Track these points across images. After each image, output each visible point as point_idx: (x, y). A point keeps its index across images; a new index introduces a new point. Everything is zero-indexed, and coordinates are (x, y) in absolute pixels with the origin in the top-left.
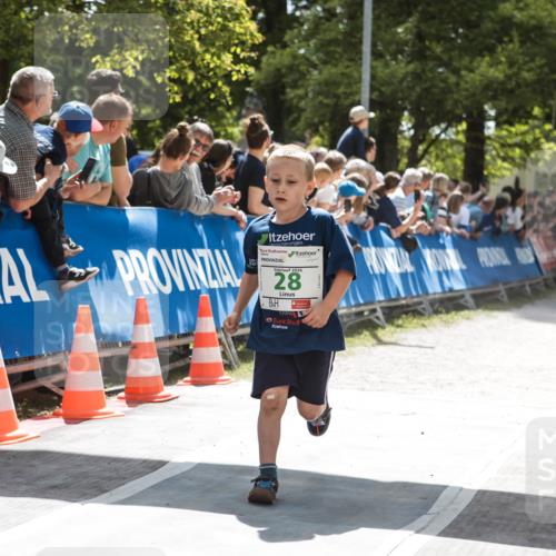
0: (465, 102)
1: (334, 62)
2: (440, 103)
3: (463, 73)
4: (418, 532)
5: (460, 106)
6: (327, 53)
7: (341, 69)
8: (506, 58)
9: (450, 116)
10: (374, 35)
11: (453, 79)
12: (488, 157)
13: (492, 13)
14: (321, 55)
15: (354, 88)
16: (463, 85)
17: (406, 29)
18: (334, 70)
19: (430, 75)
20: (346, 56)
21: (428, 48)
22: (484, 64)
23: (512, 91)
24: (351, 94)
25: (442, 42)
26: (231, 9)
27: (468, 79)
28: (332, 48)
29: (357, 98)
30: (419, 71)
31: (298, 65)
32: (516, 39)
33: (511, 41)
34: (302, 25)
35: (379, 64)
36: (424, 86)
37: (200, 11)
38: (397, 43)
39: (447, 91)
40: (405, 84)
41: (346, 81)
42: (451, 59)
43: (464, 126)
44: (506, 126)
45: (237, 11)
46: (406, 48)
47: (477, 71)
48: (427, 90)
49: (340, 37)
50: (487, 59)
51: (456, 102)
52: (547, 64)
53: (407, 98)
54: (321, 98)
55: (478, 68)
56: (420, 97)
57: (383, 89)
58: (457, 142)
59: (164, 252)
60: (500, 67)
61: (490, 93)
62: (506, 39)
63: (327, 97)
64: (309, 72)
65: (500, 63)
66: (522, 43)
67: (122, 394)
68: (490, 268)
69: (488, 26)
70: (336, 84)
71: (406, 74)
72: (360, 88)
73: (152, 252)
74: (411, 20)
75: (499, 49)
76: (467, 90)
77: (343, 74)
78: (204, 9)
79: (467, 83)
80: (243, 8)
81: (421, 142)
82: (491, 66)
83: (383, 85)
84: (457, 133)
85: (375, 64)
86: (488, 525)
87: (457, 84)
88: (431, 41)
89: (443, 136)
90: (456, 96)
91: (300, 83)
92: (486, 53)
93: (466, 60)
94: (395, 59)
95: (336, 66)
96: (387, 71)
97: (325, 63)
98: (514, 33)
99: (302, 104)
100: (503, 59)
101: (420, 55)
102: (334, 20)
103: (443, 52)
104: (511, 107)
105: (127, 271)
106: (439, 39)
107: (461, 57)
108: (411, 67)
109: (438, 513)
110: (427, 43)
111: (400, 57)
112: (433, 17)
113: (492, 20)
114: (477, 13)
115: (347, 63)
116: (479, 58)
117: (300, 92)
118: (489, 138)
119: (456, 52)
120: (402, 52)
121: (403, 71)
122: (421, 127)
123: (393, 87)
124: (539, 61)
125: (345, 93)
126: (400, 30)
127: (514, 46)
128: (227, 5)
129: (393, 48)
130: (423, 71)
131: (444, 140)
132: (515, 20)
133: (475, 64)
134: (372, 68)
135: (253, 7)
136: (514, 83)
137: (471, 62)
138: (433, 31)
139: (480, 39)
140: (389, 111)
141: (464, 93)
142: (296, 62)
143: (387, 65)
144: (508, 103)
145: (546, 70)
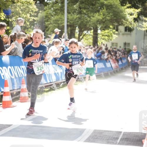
0: (92, 25)
1: (58, 15)
2: (86, 25)
3: (91, 17)
4: (78, 141)
5: (91, 26)
6: (56, 12)
7: (59, 16)
8: (103, 13)
9: (88, 29)
10: (68, 7)
11: (89, 19)
12: (99, 39)
13: (98, 2)
14: (54, 13)
15: (63, 22)
16: (91, 21)
17: (76, 6)
18: (58, 17)
19: (83, 18)
20: (61, 13)
21: (82, 11)
22: (97, 15)
23: (104, 22)
24: (62, 23)
25: (86, 9)
26: (29, 2)
27: (93, 19)
28: (57, 11)
29: (64, 24)
30: (80, 17)
31: (48, 16)
32: (105, 8)
33: (104, 9)
34: (49, 5)
35: (69, 15)
36: (81, 21)
37: (21, 3)
38: (74, 10)
39: (87, 22)
40: (76, 20)
41: (61, 20)
42: (88, 14)
43: (92, 31)
44: (103, 31)
45: (31, 2)
46: (76, 11)
47: (95, 17)
48: (82, 22)
49: (59, 8)
50: (97, 14)
51: (90, 25)
52: (113, 15)
53: (77, 24)
54: (54, 24)
55: (95, 16)
56: (80, 24)
57: (71, 22)
58: (91, 35)
59: (12, 67)
60: (101, 16)
61: (99, 23)
62: (102, 8)
63: (56, 24)
64: (51, 17)
65: (101, 15)
66: (107, 9)
67: (1, 106)
68: (99, 68)
69: (97, 5)
70: (58, 21)
71: (77, 18)
72: (64, 22)
73: (9, 67)
74: (77, 3)
75: (101, 11)
76: (92, 22)
77: (60, 18)
78: (22, 2)
79: (92, 20)
80: (32, 2)
81: (81, 35)
82: (99, 16)
83: (70, 21)
84: (91, 32)
85: (68, 15)
86: (97, 138)
87: (90, 21)
88: (83, 9)
89: (87, 33)
90: (90, 24)
91: (49, 20)
92: (97, 12)
93: (92, 14)
94: (74, 14)
95: (58, 16)
96: (71, 17)
97: (55, 15)
98: (104, 7)
99: (50, 26)
100: (102, 14)
101: (80, 13)
102: (58, 4)
103: (86, 12)
104: (104, 26)
105: (2, 73)
106: (85, 8)
107: (91, 13)
108: (78, 16)
109: (84, 136)
110: (82, 10)
111: (75, 13)
112: (83, 3)
113: (98, 3)
114: (94, 2)
115: (61, 15)
116: (95, 14)
117: (49, 23)
118: (99, 34)
119: (90, 12)
120: (75, 12)
121: (76, 17)
122: (81, 31)
123: (73, 21)
124: (111, 14)
125: (61, 23)
126: (75, 6)
127: (104, 10)
128: (28, 1)
129: (73, 11)
130: (81, 17)
131: (87, 34)
132: (104, 4)
133: (94, 15)
134: (67, 16)
135: (35, 2)
136: (104, 20)
137: (93, 14)
138: (83, 6)
139: (96, 8)
140: (72, 28)
141: (92, 23)
142: (48, 15)
143: (71, 15)
144: (103, 25)
145: (113, 16)
